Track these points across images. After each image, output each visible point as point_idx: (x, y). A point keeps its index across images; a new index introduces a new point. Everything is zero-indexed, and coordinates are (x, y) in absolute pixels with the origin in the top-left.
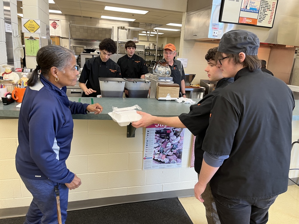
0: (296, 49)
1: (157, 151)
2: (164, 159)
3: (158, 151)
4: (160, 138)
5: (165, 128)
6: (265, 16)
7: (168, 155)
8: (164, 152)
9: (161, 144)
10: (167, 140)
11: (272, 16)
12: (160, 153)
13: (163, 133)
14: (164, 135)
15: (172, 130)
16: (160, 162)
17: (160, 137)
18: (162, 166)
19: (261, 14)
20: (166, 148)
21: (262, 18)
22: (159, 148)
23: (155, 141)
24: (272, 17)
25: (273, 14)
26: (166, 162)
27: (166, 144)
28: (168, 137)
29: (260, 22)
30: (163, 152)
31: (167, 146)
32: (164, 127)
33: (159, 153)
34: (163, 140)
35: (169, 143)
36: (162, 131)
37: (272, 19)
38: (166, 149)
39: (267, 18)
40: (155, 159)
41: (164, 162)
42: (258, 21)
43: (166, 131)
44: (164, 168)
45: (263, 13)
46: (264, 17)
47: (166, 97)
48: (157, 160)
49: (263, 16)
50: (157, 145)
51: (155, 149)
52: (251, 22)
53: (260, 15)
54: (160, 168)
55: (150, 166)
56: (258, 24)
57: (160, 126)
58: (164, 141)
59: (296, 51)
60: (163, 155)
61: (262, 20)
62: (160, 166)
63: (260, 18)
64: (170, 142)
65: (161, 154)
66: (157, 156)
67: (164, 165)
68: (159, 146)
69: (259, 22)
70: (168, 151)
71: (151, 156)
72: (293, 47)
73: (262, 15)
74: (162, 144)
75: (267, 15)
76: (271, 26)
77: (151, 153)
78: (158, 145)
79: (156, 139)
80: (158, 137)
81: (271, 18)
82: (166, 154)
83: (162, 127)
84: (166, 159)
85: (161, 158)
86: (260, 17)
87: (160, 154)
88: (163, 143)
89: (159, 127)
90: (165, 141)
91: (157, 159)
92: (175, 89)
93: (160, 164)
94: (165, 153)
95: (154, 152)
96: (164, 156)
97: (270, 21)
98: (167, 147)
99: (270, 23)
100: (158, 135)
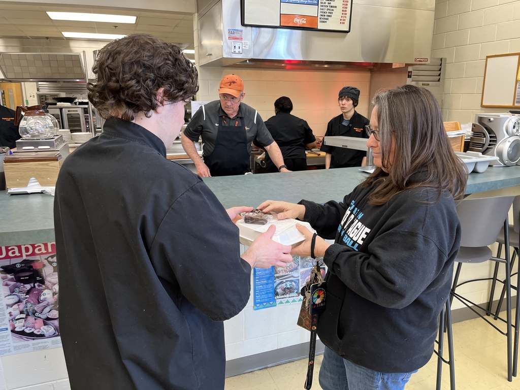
0: (410, 69)
1: (18, 312)
2: (42, 328)
3: (22, 312)
4: (18, 284)
5: (24, 258)
6: (333, 10)
7: (48, 319)
8: (36, 312)
9: (23, 296)
10: (39, 286)
11: (346, 8)
12: (28, 315)
13: (22, 270)
14: (28, 274)
15: (46, 262)
16: (32, 335)
17: (18, 280)
18: (40, 345)
19: (322, 6)
20: (39, 303)
21: (326, 14)
22: (22, 306)
23: (6, 290)
24: (346, 11)
25: (347, 5)
26: (47, 334)
27: (39, 295)
28: (38, 278)
29: (324, 22)
30: (34, 314)
31: (42, 298)
32: (21, 256)
33: (23, 316)
34: (28, 287)
35: (46, 291)
36: (19, 267)
37: (346, 14)
38: (41, 305)
39: (337, 13)
40: (17, 330)
41: (42, 336)
42: (319, 20)
43: (29, 265)
44: (45, 348)
45: (327, 4)
46: (330, 13)
47: (26, 185)
48: (22, 333)
49: (329, 11)
50: (14, 299)
51: (10, 310)
52: (305, 22)
53: (322, 8)
54: (34, 349)
55: (7, 348)
56: (321, 26)
57: (10, 254)
58: (32, 288)
59: (409, 72)
60: (35, 319)
61: (326, 17)
62: (33, 344)
63: (322, 15)
64: (47, 288)
65: (31, 319)
66: (22, 324)
67: (45, 342)
68: (19, 301)
69: (321, 22)
70: (48, 309)
71: (4, 324)
72: (404, 66)
73: (326, 8)
74: (27, 296)
75: (336, 7)
76: (347, 29)
77: (3, 319)
78: (16, 299)
79: (7, 285)
80: (11, 280)
81: (344, 12)
82: (44, 317)
83: (16, 257)
84: (45, 327)
85: (33, 327)
86: (322, 12)
87: (26, 318)
88: (28, 292)
89: (7, 257)
90: (34, 287)
91: (21, 330)
92: (47, 165)
93: (34, 339)
94: (40, 315)
95: (11, 315)
96: (40, 321)
97: (342, 18)
98: (43, 301)
99: (344, 23)
100: (9, 276)
